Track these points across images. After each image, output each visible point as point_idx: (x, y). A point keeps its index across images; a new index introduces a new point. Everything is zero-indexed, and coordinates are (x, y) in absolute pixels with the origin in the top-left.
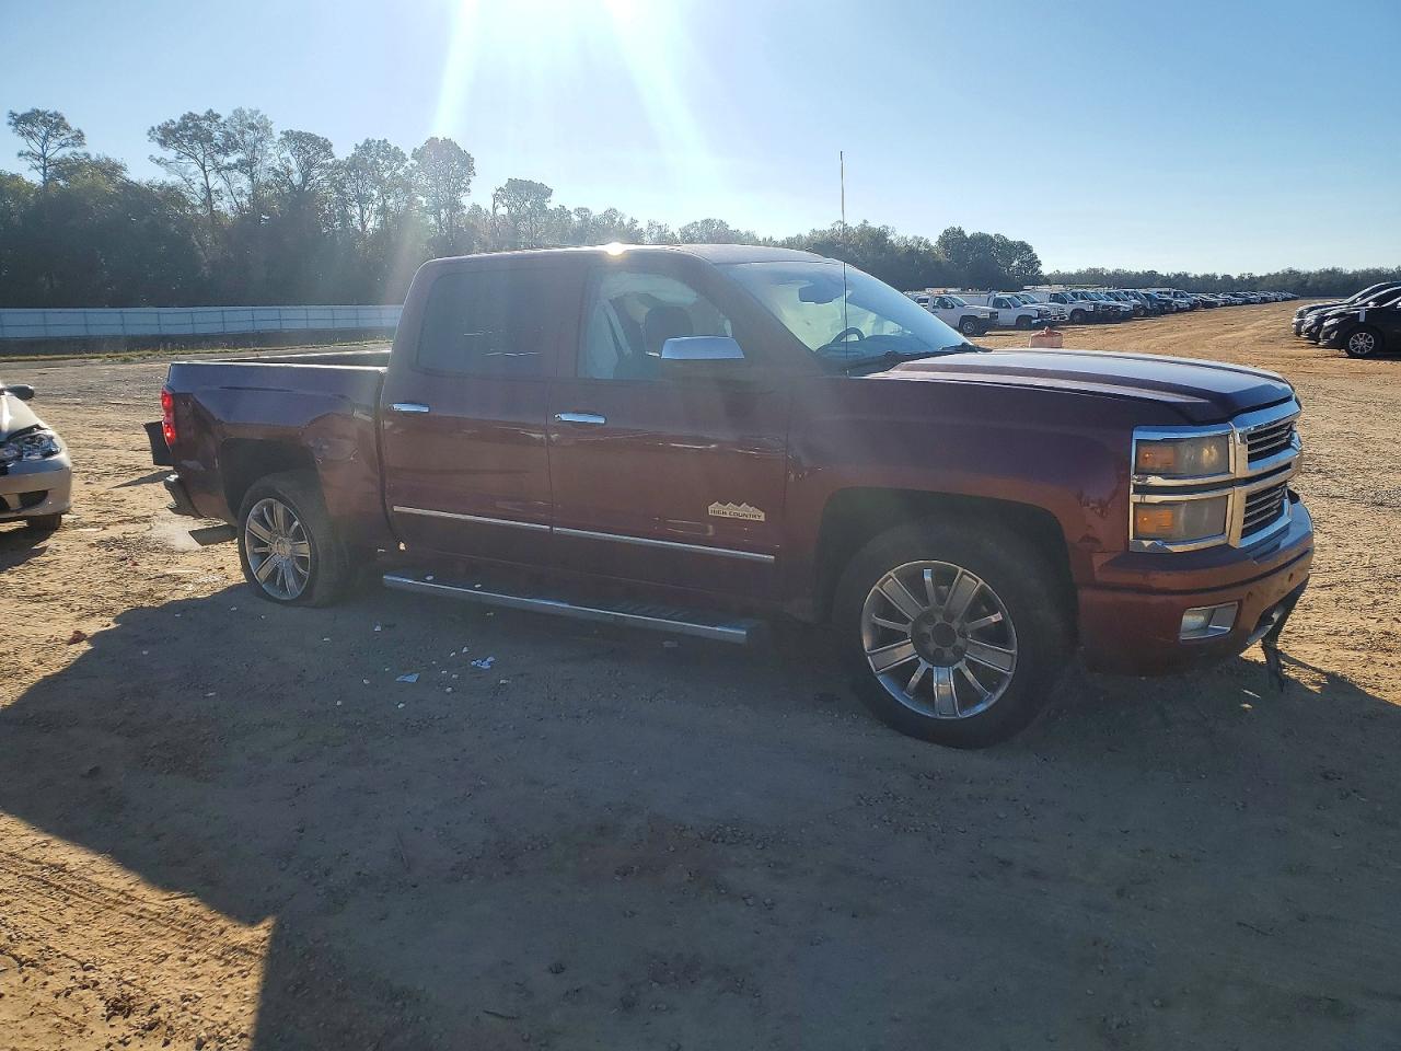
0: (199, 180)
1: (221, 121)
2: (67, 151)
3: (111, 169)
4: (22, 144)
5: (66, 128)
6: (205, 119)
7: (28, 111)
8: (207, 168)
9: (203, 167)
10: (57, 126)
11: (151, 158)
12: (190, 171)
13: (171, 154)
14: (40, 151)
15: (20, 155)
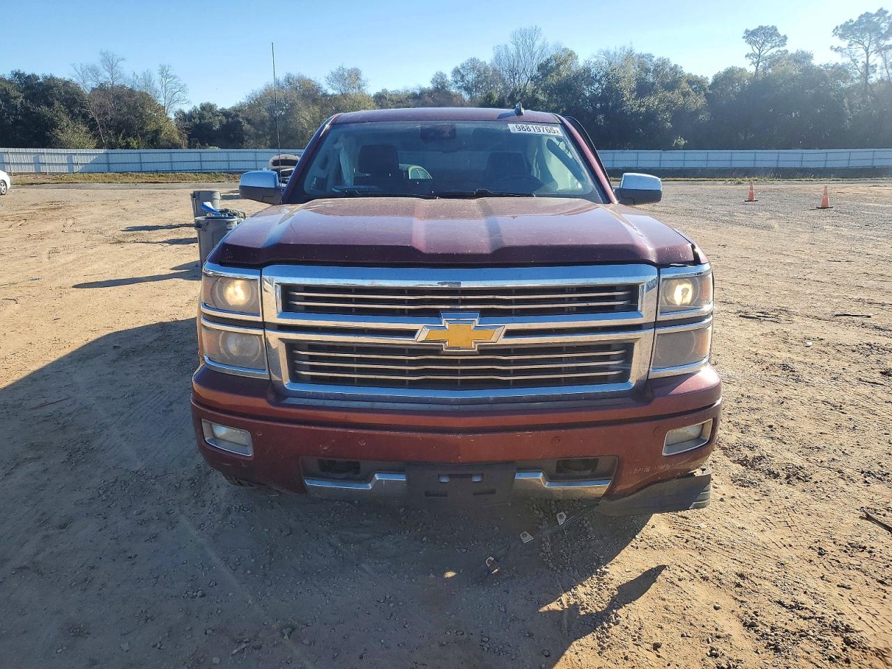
0: (861, 61)
1: (888, 15)
2: (774, 50)
3: (802, 58)
4: (748, 49)
5: (778, 35)
6: (876, 15)
7: (756, 27)
8: (870, 51)
9: (867, 50)
10: (771, 35)
11: (832, 48)
12: (858, 54)
13: (844, 44)
14: (758, 53)
15: (746, 56)
